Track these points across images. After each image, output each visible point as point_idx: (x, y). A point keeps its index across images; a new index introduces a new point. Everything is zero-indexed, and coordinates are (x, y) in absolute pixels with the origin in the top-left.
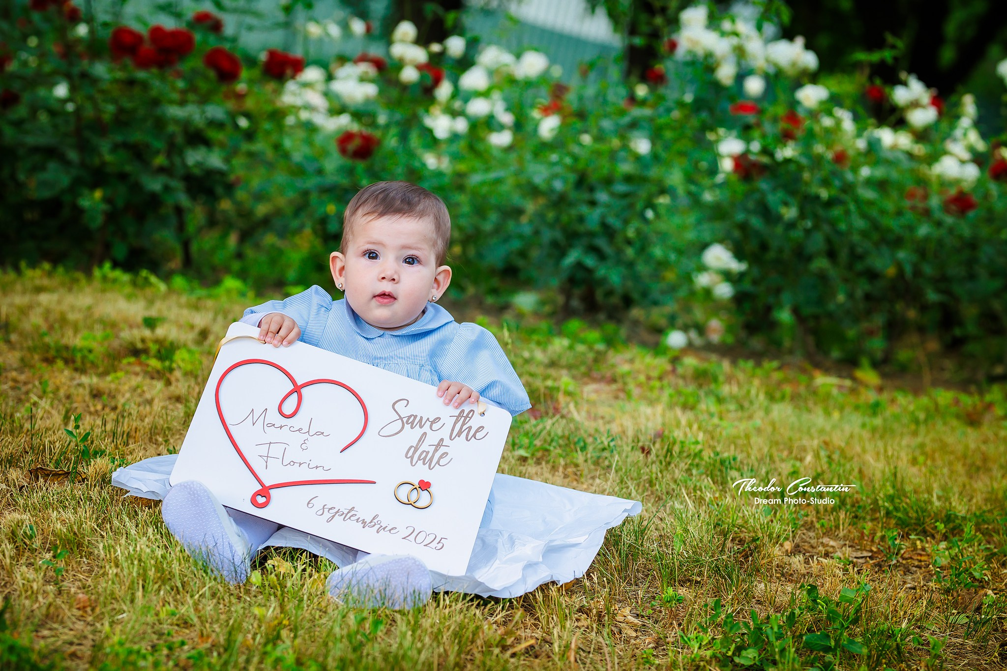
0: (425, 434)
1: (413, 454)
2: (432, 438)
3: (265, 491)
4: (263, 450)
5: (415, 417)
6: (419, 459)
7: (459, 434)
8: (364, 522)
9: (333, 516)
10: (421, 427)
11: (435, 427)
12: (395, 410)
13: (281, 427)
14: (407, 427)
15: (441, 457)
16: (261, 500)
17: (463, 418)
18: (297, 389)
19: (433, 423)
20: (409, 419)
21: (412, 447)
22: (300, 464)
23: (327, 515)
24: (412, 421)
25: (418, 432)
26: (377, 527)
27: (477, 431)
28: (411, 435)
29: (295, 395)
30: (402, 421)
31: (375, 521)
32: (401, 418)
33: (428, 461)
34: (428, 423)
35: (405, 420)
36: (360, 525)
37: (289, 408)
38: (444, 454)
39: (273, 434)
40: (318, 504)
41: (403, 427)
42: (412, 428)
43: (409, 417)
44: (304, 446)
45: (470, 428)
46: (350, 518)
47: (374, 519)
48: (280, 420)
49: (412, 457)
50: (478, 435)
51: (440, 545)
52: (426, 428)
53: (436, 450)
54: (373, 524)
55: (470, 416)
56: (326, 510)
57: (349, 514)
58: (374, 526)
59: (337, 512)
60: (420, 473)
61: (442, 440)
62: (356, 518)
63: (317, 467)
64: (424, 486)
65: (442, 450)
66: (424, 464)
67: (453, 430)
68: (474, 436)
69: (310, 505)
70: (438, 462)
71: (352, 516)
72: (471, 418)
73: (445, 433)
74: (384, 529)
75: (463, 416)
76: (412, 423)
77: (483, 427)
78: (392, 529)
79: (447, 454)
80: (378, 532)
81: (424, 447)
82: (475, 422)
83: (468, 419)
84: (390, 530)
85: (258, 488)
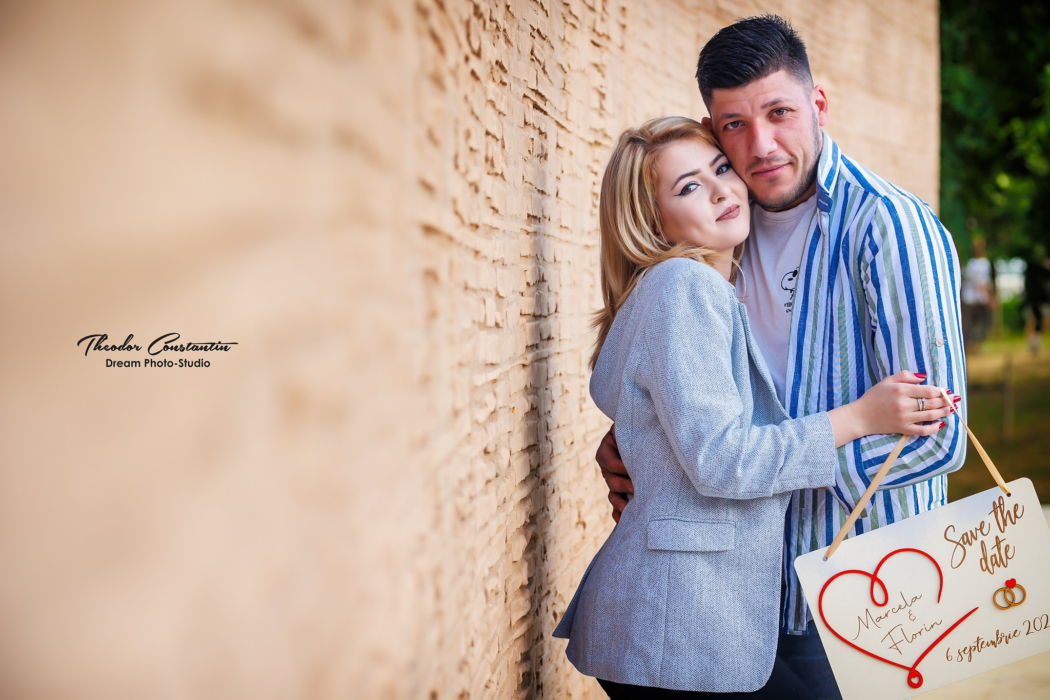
0: (982, 542)
1: (986, 564)
2: (990, 542)
3: (913, 672)
4: (889, 642)
5: (966, 534)
6: (993, 565)
7: (1005, 524)
8: (993, 643)
9: (970, 654)
10: (976, 539)
11: (985, 531)
12: (950, 541)
13: (886, 615)
14: (967, 546)
15: (1006, 552)
16: (915, 680)
17: (998, 509)
18: (874, 578)
19: (981, 529)
20: (963, 540)
21: (981, 560)
22: (920, 633)
23: (966, 657)
24: (967, 539)
25: (976, 544)
26: (1004, 639)
27: (1015, 511)
28: (974, 551)
29: (876, 585)
30: (960, 545)
31: (999, 636)
32: (958, 543)
33: (1000, 562)
34: (979, 532)
35: (961, 542)
36: (992, 647)
37: (879, 596)
38: (1006, 548)
39: (886, 624)
40: (954, 653)
41: (965, 550)
42: (971, 545)
43: (963, 537)
44: (912, 618)
45: (1008, 512)
46: (982, 647)
47: (997, 635)
48: (882, 611)
49: (987, 568)
50: (1019, 514)
52: (980, 537)
53: (999, 549)
54: (1000, 639)
55: (1002, 503)
56: (962, 654)
57: (979, 644)
58: (1001, 640)
59: (970, 649)
60: (1001, 576)
61: (997, 538)
62: (985, 643)
63: (932, 626)
64: (1011, 584)
65: (1003, 545)
66: (999, 567)
67: (999, 524)
68: (1016, 516)
69: (950, 659)
70: (1007, 558)
71: (982, 644)
72: (1003, 504)
73: (995, 531)
74: (1009, 637)
75: (997, 507)
76: (968, 541)
77: (1017, 505)
78: (1015, 633)
79: (1008, 546)
80: (1007, 643)
81: (990, 553)
82: (1009, 505)
83: (1002, 506)
84: (1014, 635)
85: (906, 673)
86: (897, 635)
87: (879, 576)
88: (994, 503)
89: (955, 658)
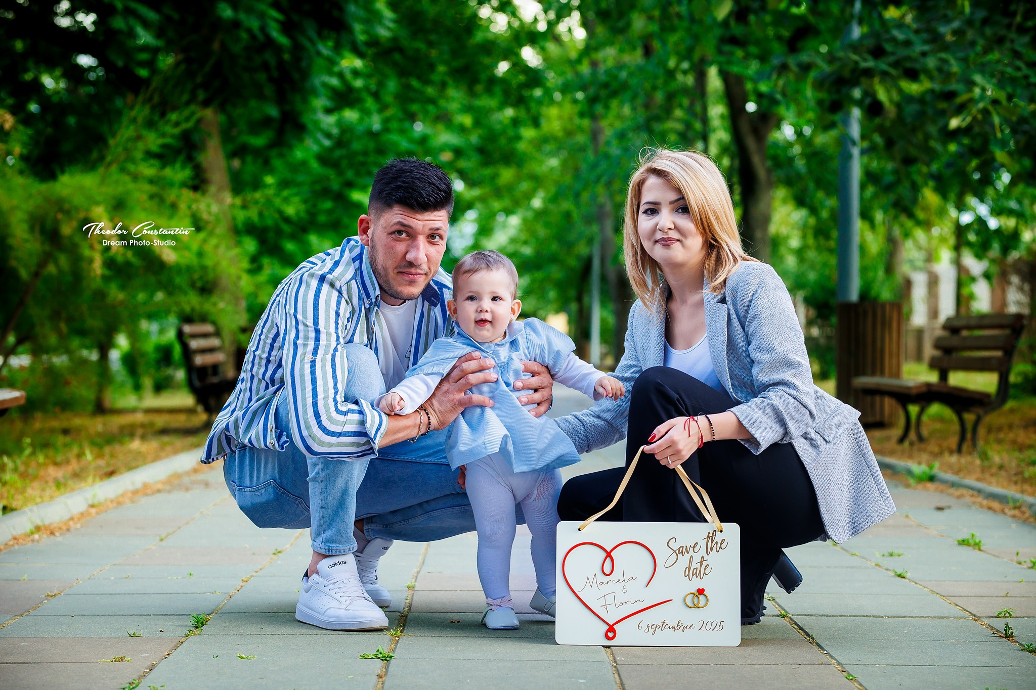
0: (692, 556)
1: (689, 572)
2: (697, 558)
3: (611, 629)
4: (602, 602)
5: (683, 547)
6: (693, 575)
7: (711, 550)
8: (673, 628)
9: (655, 630)
10: (688, 553)
11: (696, 550)
12: (670, 547)
13: (608, 583)
14: (680, 556)
15: (705, 569)
16: (610, 635)
17: (711, 538)
18: (609, 555)
19: (694, 547)
20: (679, 550)
21: (686, 568)
22: (626, 603)
23: (651, 631)
24: (681, 551)
25: (687, 556)
26: (682, 628)
27: (721, 544)
28: (684, 560)
29: (608, 559)
30: (676, 553)
31: (680, 624)
32: (675, 552)
33: (698, 574)
34: (692, 549)
35: (677, 552)
36: (672, 630)
37: (607, 569)
38: (706, 566)
39: (605, 589)
40: (644, 625)
41: (677, 557)
42: (683, 555)
44: (624, 591)
45: (717, 543)
46: (665, 628)
47: (678, 624)
48: (605, 578)
49: (688, 575)
50: (723, 546)
51: (721, 626)
52: (691, 553)
53: (701, 565)
54: (679, 627)
55: (714, 535)
56: (650, 628)
57: (663, 626)
59: (657, 626)
60: (697, 584)
61: (703, 557)
62: (668, 626)
63: (636, 602)
64: (701, 592)
65: (705, 564)
66: (697, 577)
67: (707, 548)
68: (720, 547)
69: (640, 628)
70: (705, 573)
71: (665, 626)
72: (715, 536)
73: (703, 552)
74: (686, 628)
76: (682, 552)
77: (724, 540)
78: (691, 626)
79: (708, 565)
80: (683, 631)
81: (694, 566)
82: (719, 537)
83: (714, 537)
84: (690, 628)
85: (607, 627)
86: (610, 599)
87: (612, 554)
88: (709, 533)
89: (643, 630)
